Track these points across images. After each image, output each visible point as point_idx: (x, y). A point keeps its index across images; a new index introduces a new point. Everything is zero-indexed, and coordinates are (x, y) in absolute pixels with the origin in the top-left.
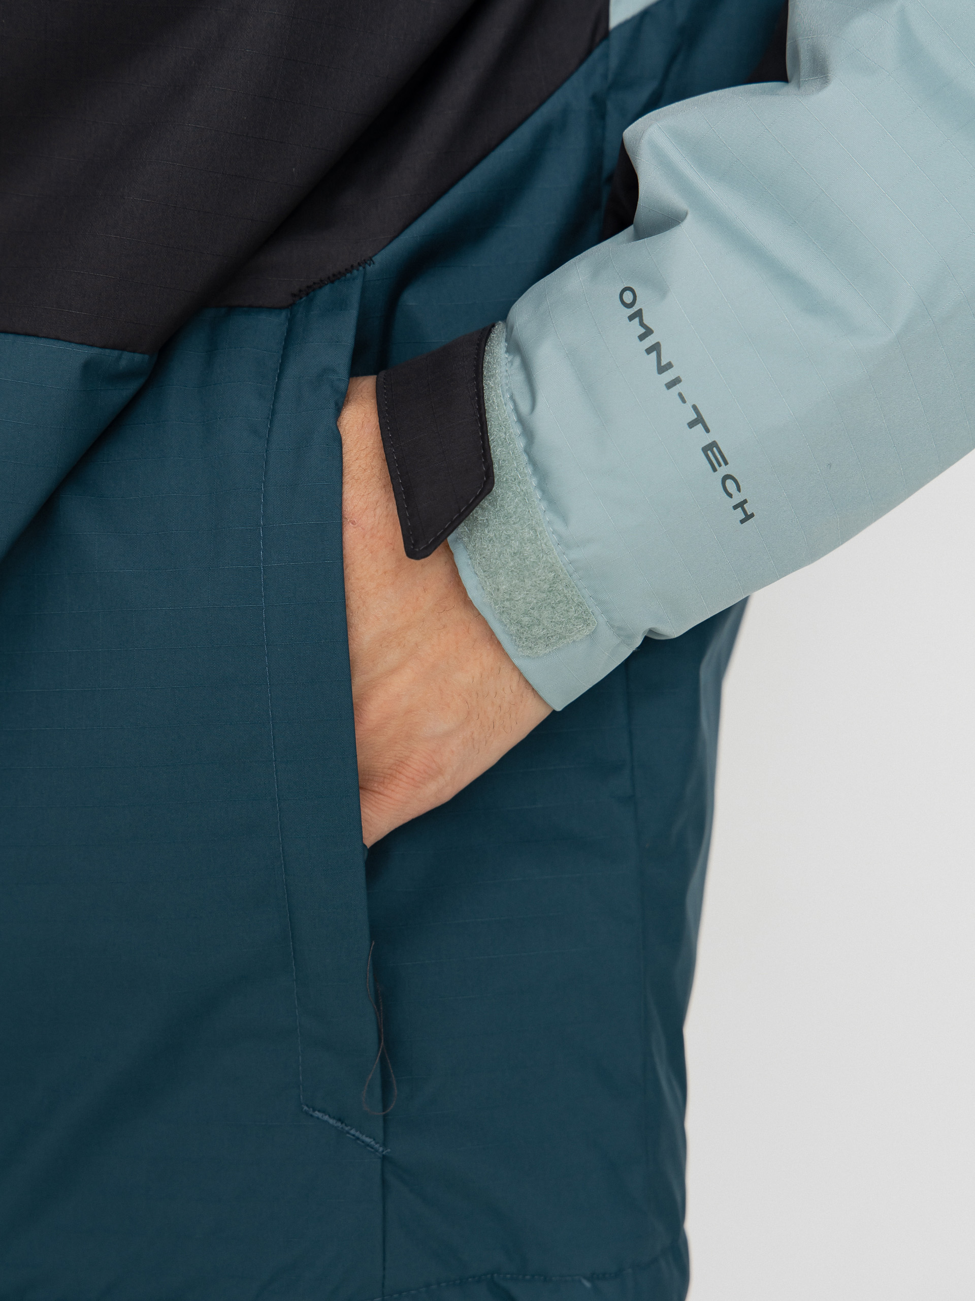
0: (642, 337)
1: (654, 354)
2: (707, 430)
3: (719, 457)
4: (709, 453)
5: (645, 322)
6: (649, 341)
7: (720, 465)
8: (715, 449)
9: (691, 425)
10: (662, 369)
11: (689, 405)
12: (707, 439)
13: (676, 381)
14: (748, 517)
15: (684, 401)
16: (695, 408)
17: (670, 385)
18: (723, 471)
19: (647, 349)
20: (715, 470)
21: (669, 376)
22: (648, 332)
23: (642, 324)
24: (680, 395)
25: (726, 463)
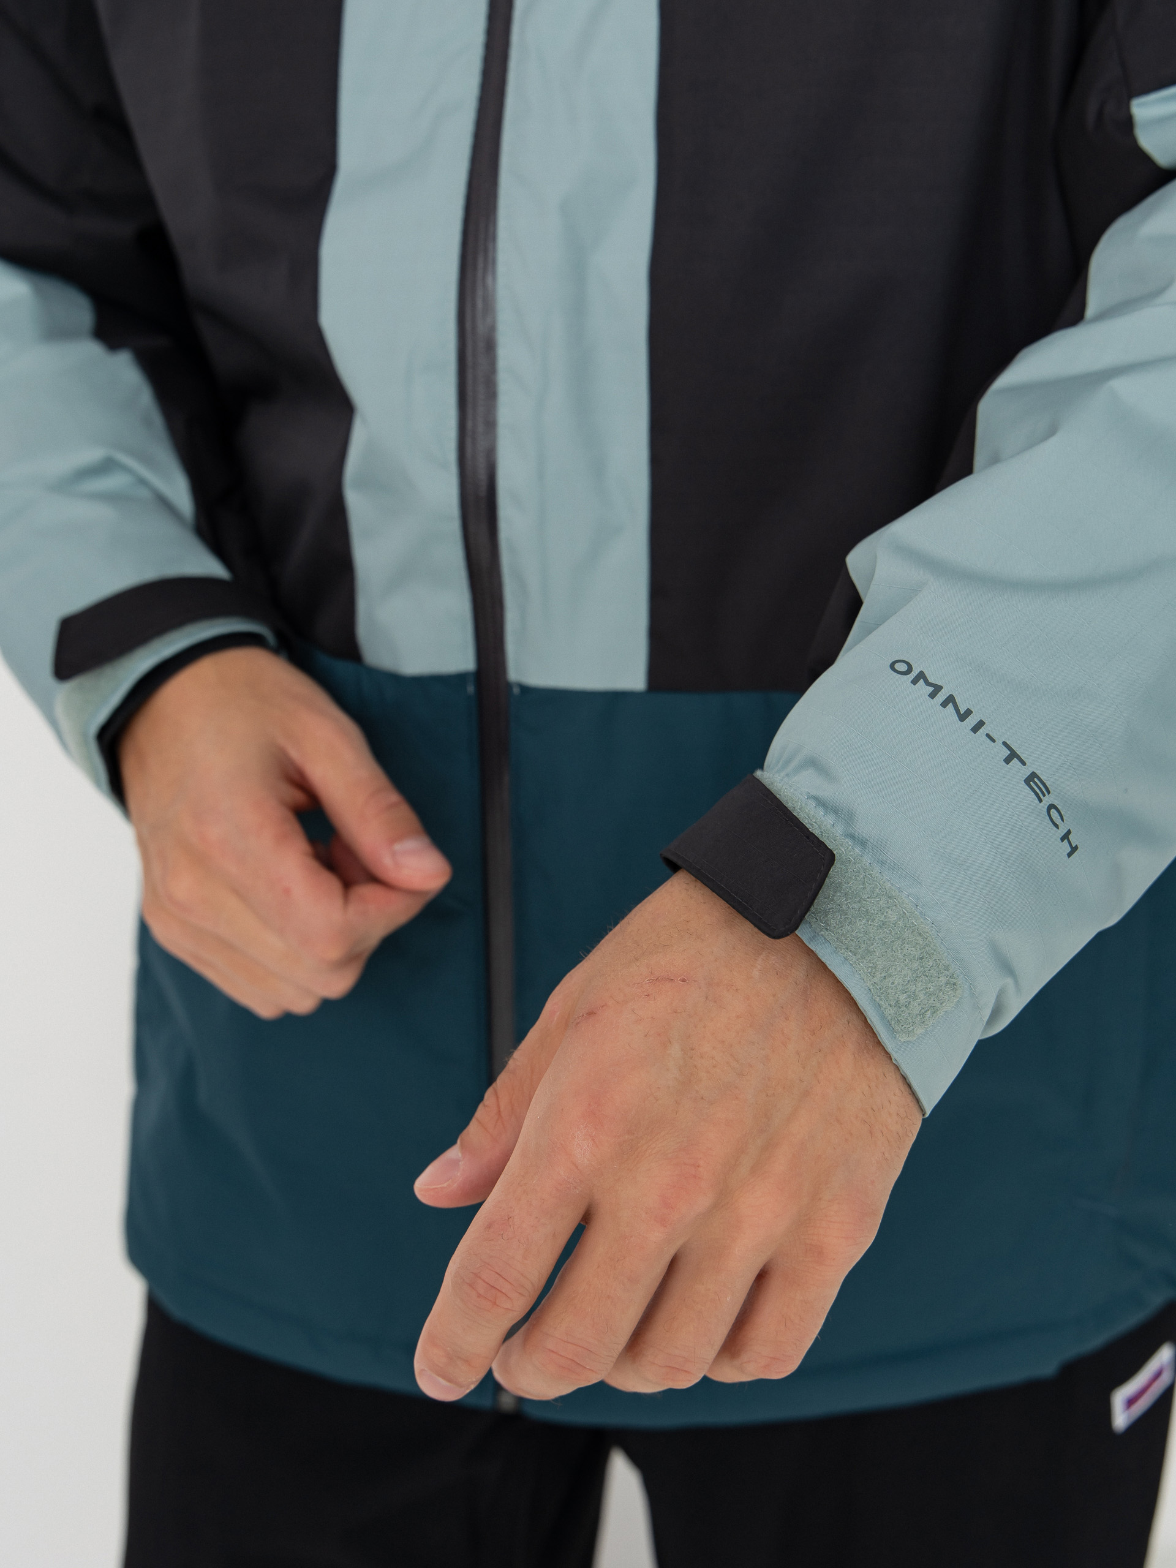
0: (932, 695)
1: (951, 705)
2: (1024, 763)
3: (1041, 786)
4: (1032, 783)
5: (931, 681)
6: (941, 696)
7: (1044, 795)
8: (1036, 779)
9: (1007, 760)
10: (963, 716)
11: (999, 743)
12: (1026, 772)
13: (981, 724)
14: (1074, 849)
15: (994, 741)
16: (1005, 744)
17: (975, 729)
18: (1047, 800)
19: (943, 703)
20: (1040, 801)
21: (971, 721)
22: (937, 689)
23: (928, 683)
24: (988, 735)
25: (1049, 792)
